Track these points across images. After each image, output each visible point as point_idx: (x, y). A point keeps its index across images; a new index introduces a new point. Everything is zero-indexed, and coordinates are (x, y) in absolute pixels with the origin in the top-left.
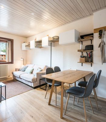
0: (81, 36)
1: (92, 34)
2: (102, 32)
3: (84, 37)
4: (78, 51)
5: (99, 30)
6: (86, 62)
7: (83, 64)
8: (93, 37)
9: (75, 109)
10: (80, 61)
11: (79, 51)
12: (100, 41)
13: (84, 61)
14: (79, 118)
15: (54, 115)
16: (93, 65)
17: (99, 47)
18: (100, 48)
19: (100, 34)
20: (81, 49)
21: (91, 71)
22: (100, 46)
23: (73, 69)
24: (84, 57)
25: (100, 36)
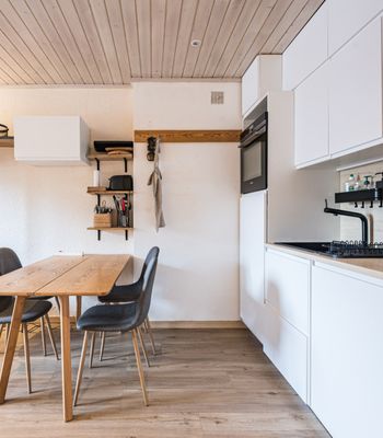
0: (95, 142)
1: (130, 144)
2: (154, 145)
3: (107, 149)
4: (89, 192)
5: (148, 136)
6: (112, 226)
7: (103, 233)
8: (132, 152)
9: (99, 375)
10: (95, 222)
11: (90, 190)
12: (150, 167)
13: (109, 225)
14: (120, 395)
15: (39, 425)
16: (133, 235)
17: (150, 184)
18: (152, 186)
19: (149, 148)
20: (95, 185)
21: (126, 253)
22: (151, 180)
23: (70, 254)
24: (106, 211)
25: (152, 154)
